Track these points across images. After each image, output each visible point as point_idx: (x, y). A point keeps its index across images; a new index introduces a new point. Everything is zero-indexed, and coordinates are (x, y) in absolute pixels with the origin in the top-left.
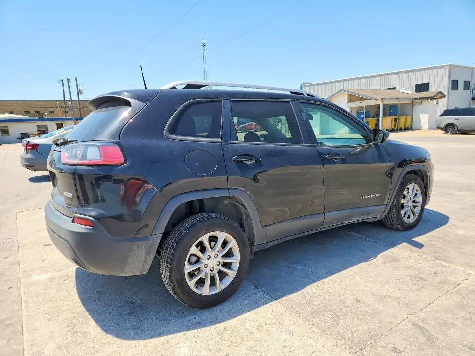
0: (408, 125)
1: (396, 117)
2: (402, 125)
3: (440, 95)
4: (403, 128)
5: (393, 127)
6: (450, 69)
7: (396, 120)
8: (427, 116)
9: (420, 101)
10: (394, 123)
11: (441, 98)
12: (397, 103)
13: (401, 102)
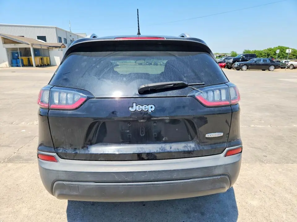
0: (49, 63)
1: (42, 57)
2: (45, 63)
3: (63, 46)
4: (46, 65)
5: (41, 64)
6: (56, 29)
7: (42, 59)
8: (59, 58)
9: (52, 48)
10: (41, 61)
11: (63, 47)
12: (40, 48)
13: (42, 48)
